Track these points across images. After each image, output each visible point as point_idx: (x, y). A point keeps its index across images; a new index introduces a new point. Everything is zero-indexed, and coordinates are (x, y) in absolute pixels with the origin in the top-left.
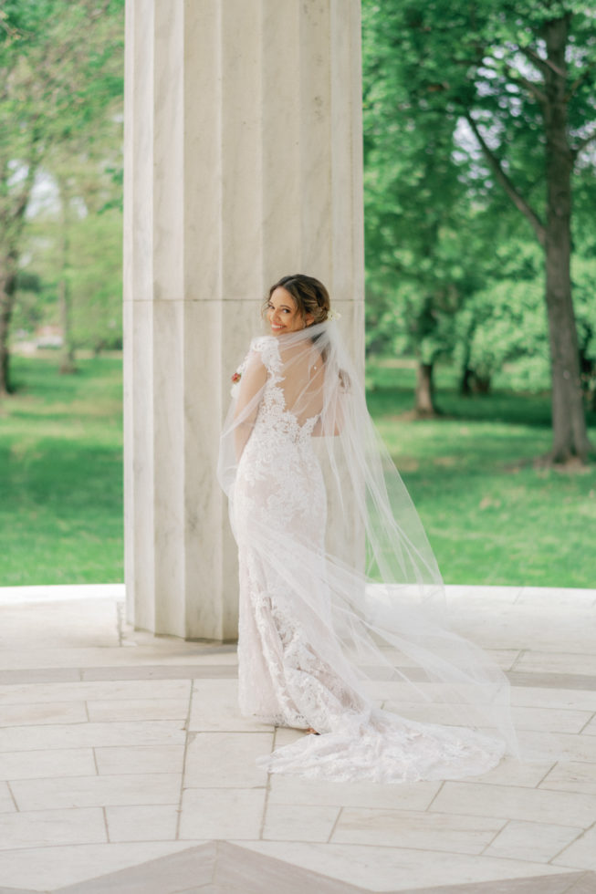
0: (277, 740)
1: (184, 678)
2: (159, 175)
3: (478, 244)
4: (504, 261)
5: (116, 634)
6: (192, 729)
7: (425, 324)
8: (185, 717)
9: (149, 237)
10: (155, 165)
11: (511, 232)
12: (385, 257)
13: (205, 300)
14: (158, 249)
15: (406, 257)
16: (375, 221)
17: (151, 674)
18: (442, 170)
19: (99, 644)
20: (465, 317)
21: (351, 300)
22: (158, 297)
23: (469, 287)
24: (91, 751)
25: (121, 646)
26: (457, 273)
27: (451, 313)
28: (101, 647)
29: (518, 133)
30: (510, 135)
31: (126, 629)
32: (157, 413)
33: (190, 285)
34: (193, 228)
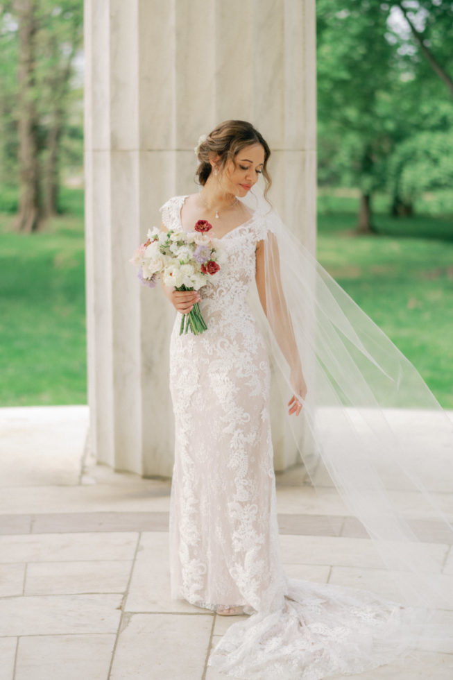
0: (215, 630)
1: (132, 530)
2: (115, 27)
3: (406, 105)
4: (425, 117)
5: (78, 468)
6: (127, 609)
7: (366, 164)
8: (123, 589)
9: (105, 88)
10: (111, 17)
11: (433, 94)
12: (336, 113)
13: (160, 150)
14: (115, 100)
15: (352, 113)
16: (327, 85)
17: (101, 524)
18: (378, 47)
19: (58, 481)
20: (395, 160)
21: (303, 150)
22: (115, 147)
23: (398, 136)
24: (14, 641)
25: (80, 484)
26: (390, 126)
27: (384, 156)
28: (61, 485)
29: (439, 18)
30: (433, 19)
31: (90, 461)
32: (114, 260)
33: (145, 135)
34: (148, 80)
